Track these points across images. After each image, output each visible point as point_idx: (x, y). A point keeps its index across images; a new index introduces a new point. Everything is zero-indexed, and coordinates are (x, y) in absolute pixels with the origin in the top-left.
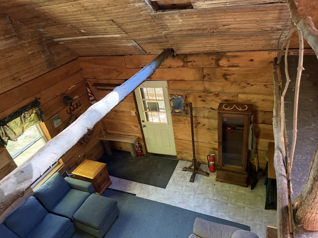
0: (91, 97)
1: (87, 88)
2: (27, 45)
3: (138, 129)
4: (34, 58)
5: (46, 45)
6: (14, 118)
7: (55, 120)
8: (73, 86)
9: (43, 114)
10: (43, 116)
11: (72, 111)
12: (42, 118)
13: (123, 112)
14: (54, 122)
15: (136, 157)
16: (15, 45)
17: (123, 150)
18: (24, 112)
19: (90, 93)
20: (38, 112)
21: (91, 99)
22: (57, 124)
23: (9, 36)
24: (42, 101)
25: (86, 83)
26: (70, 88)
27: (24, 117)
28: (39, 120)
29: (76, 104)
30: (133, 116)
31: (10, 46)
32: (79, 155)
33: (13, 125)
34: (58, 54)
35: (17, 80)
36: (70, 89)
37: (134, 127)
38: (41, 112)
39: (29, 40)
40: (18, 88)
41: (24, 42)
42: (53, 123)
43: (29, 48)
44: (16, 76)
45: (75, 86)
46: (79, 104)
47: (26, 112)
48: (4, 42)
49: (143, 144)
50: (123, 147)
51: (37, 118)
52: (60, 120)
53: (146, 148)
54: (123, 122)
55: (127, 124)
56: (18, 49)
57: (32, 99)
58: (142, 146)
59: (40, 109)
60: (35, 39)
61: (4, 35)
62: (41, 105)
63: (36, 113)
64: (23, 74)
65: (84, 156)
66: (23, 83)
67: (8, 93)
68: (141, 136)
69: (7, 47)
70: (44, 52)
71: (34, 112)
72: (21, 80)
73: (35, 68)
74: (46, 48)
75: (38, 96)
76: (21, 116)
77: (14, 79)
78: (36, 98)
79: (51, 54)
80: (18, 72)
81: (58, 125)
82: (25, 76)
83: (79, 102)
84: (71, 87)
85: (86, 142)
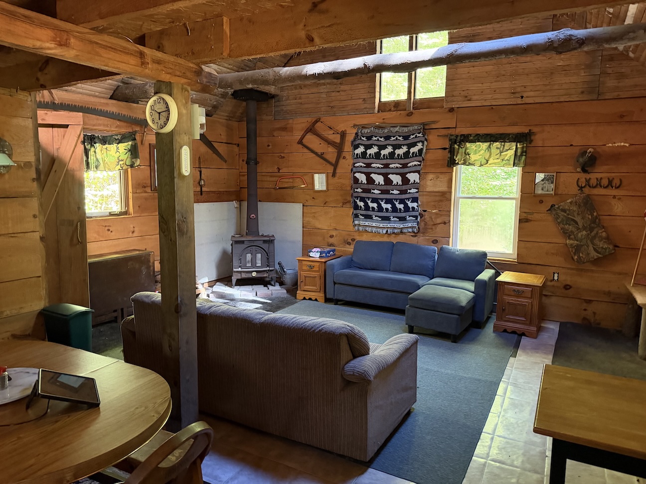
4: (563, 72)
5: (602, 56)
8: (622, 144)
10: (522, 159)
12: (519, 162)
18: (501, 142)
20: (519, 150)
24: (538, 140)
26: (611, 144)
28: (514, 163)
29: (608, 179)
32: (556, 275)
33: (475, 148)
35: (517, 95)
38: (523, 153)
40: (511, 107)
44: (519, 90)
45: (627, 145)
46: (616, 183)
51: (514, 159)
52: (552, 187)
59: (523, 148)
63: (515, 151)
64: (531, 91)
65: (568, 287)
66: (524, 102)
67: (494, 107)
70: (590, 66)
72: (524, 98)
74: (598, 62)
76: (491, 144)
77: (513, 93)
78: (531, 130)
79: (604, 73)
80: (525, 86)
81: (544, 192)
82: (532, 94)
83: (621, 180)
84: (615, 143)
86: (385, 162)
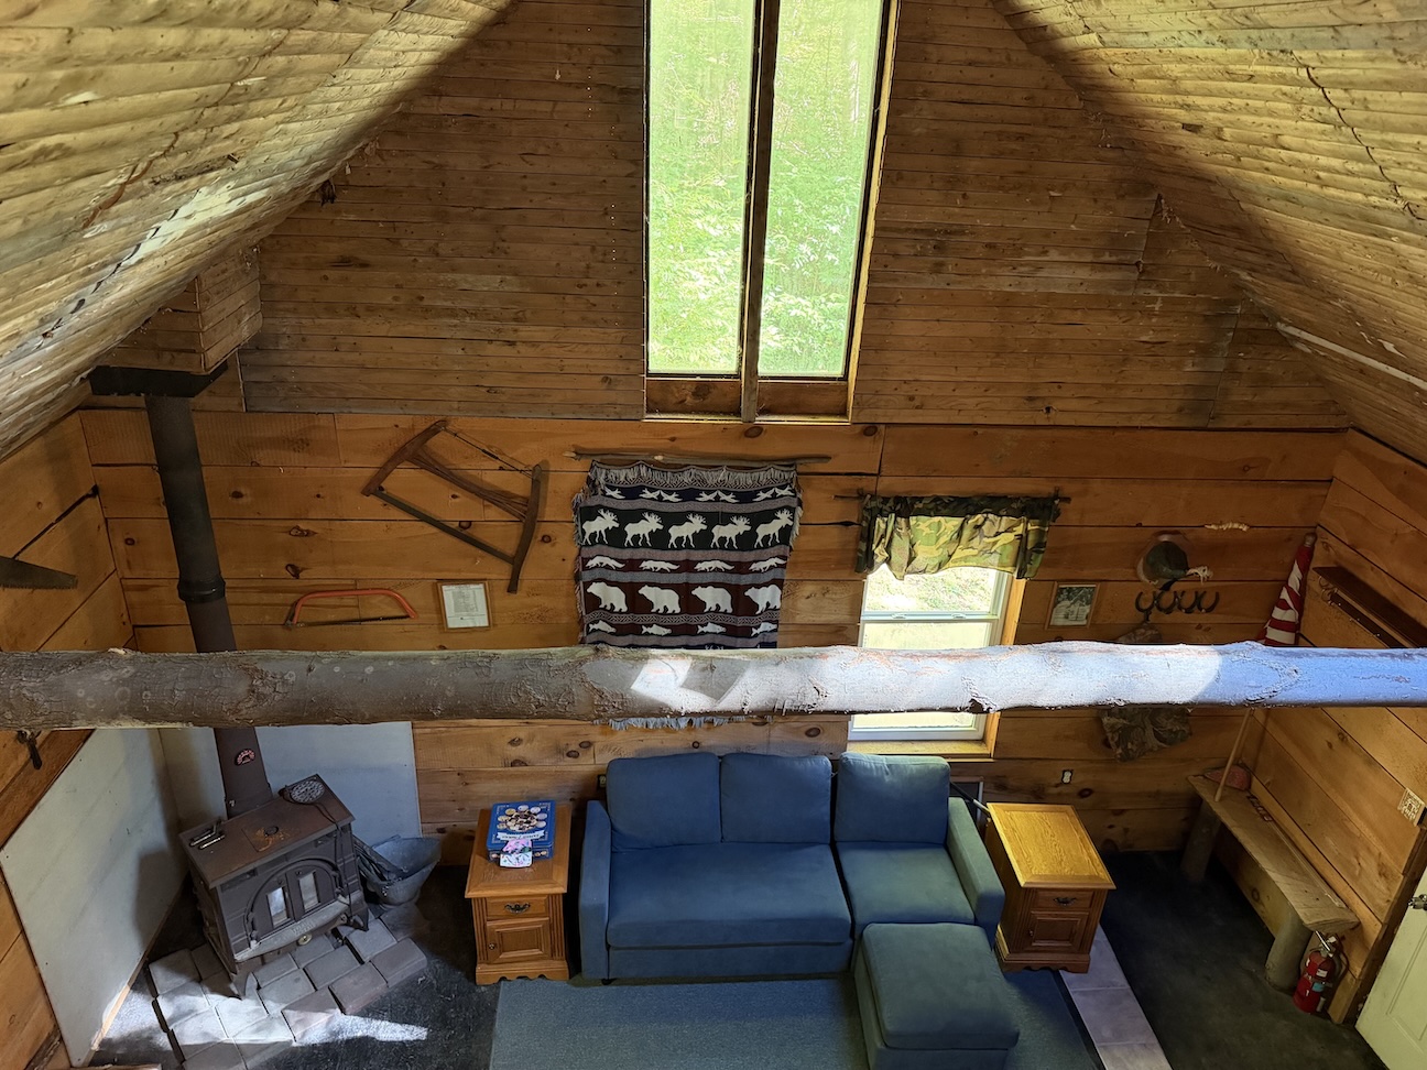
0: (1285, 607)
1: (1296, 566)
2: (1157, 309)
3: (1386, 893)
4: (1150, 359)
5: (1235, 330)
6: (944, 511)
7: (1069, 598)
8: (1236, 526)
9: (1041, 556)
10: (1038, 560)
11: (1160, 609)
12: (1028, 566)
13: (1371, 761)
14: (1059, 602)
15: (1282, 990)
16: (1113, 292)
17: (1259, 909)
18: (987, 513)
19: (1290, 591)
20: (1031, 538)
21: (1278, 614)
22: (1066, 617)
23: (1114, 259)
24: (1069, 514)
25: (1308, 544)
26: (1216, 524)
27: (978, 527)
28: (1015, 566)
29: (1196, 593)
30: (1401, 815)
31: (1091, 291)
32: (1068, 775)
33: (927, 531)
34: (1263, 381)
35: (1039, 404)
36: (1213, 527)
37: (1370, 867)
38: (1039, 545)
39: (1177, 295)
40: (1021, 432)
41: (1153, 293)
42: (1055, 606)
43: (1154, 320)
44: (1043, 392)
45: (1245, 529)
46: (1207, 601)
47: (991, 516)
48: (1083, 274)
49: (1357, 969)
50: (1264, 899)
51: (1015, 554)
52: (1088, 611)
53: (1361, 997)
54: (1339, 801)
55: (1349, 825)
56: (1115, 312)
57: (1044, 488)
58: (1349, 976)
59: (1040, 533)
60: (1202, 296)
61: (1098, 251)
62: (1059, 521)
63: (1020, 537)
64: (1073, 397)
65: (1087, 793)
66: (1052, 423)
67: (980, 431)
68: (1374, 930)
69: (1081, 290)
70: (1205, 351)
71: (1020, 530)
72: (1052, 412)
73: (1129, 393)
74: (1225, 344)
75: (1068, 488)
76: (966, 520)
77: (1030, 399)
78: (1057, 491)
79: (1232, 371)
80: (1060, 385)
81: (1068, 623)
82: (1074, 404)
83: (1217, 595)
84: (1221, 523)
85: (1126, 749)
86: (682, 555)
